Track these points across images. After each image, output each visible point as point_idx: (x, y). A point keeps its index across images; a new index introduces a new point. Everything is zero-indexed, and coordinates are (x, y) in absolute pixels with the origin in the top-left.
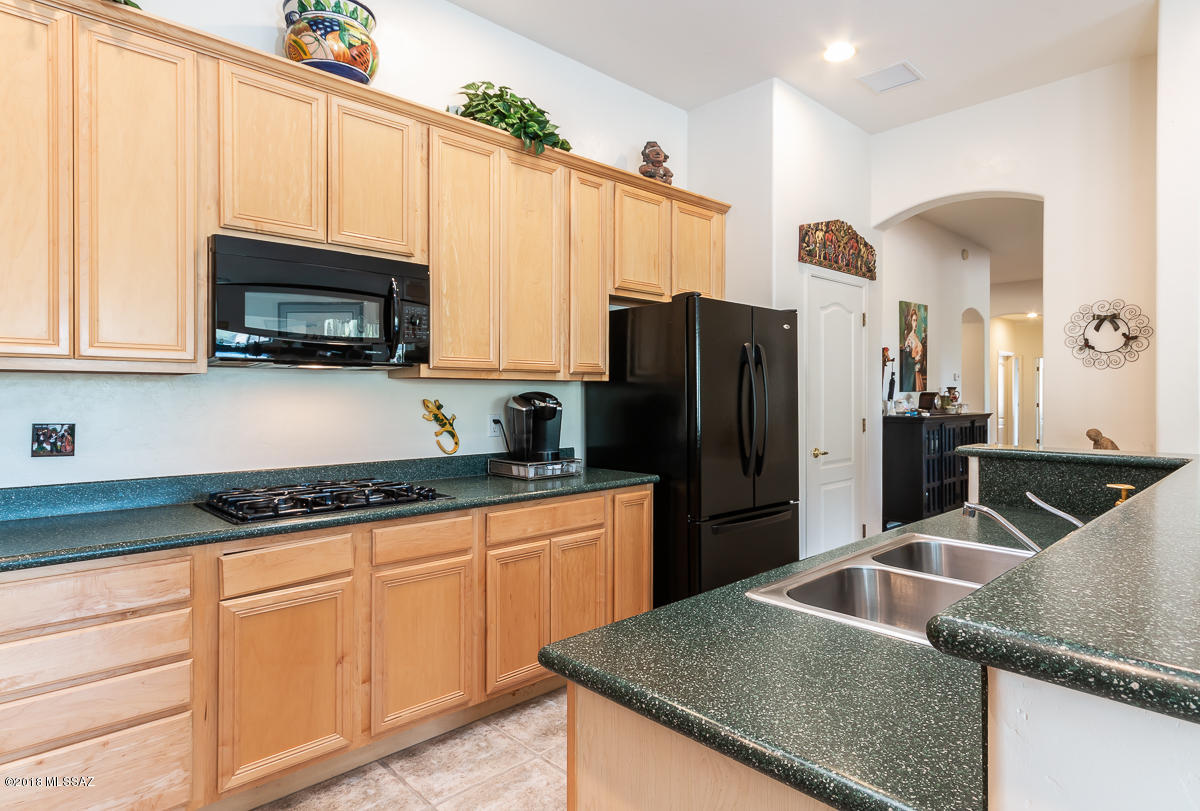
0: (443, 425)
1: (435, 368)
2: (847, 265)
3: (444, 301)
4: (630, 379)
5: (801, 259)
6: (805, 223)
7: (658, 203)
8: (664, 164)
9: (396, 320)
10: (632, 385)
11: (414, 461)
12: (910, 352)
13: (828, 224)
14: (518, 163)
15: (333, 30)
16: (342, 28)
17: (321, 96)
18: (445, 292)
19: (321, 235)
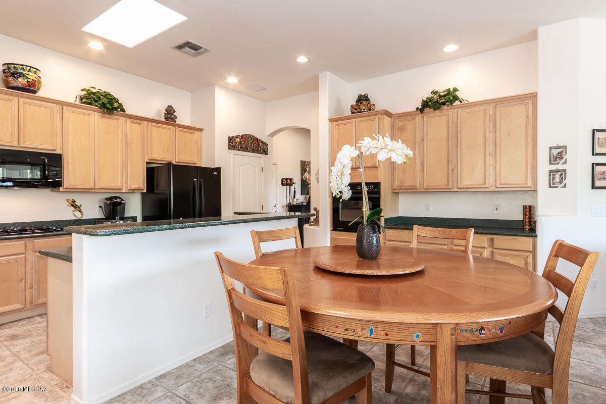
0: (76, 208)
1: (66, 188)
2: (253, 150)
3: (70, 166)
4: (156, 191)
5: (229, 149)
6: (231, 136)
7: (169, 129)
8: (174, 114)
9: (47, 172)
10: (156, 193)
11: (63, 221)
12: (306, 180)
13: (242, 136)
14: (103, 117)
15: (20, 77)
16: (23, 75)
17: (16, 99)
18: (70, 161)
19: (16, 144)
